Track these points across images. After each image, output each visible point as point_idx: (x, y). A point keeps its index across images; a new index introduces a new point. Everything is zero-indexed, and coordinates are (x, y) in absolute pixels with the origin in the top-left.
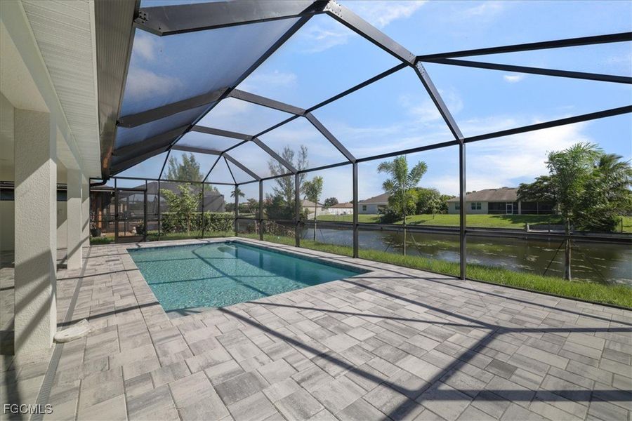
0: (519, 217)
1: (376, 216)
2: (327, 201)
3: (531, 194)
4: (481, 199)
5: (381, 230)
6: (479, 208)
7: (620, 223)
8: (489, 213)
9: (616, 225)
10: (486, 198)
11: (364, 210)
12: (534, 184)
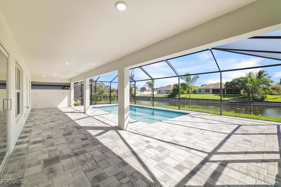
0: (226, 95)
1: (165, 95)
2: (141, 88)
3: (231, 86)
4: (209, 88)
5: (168, 101)
6: (209, 91)
7: (266, 98)
8: (213, 94)
9: (265, 98)
10: (212, 87)
11: (159, 92)
12: (232, 82)
